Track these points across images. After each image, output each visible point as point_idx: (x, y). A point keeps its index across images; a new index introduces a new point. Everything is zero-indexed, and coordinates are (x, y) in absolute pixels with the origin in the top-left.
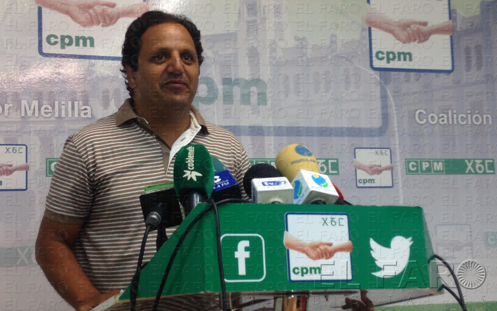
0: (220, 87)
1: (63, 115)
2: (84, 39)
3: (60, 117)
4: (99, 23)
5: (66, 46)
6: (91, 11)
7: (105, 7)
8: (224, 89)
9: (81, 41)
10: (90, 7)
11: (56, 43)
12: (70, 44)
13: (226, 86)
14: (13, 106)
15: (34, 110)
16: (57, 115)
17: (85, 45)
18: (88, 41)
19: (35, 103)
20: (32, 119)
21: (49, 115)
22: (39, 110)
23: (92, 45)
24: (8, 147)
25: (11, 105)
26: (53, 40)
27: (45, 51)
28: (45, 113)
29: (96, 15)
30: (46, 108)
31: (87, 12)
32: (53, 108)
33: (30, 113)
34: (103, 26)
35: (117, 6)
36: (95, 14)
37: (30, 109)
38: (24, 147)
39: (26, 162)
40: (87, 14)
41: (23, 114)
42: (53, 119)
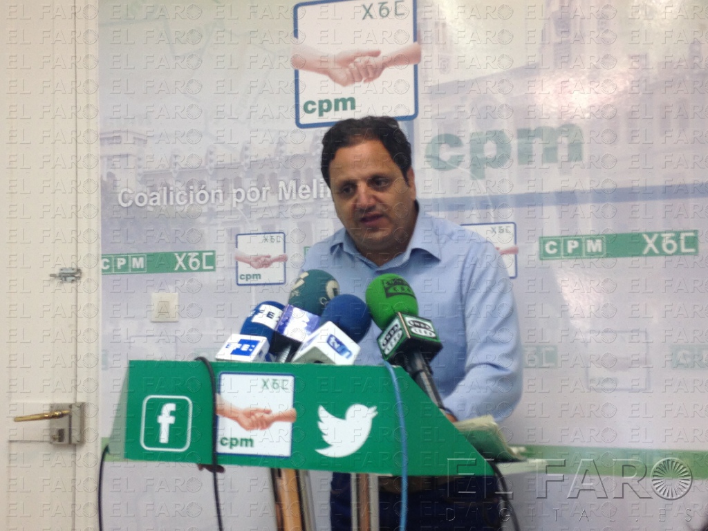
0: (514, 143)
1: (322, 196)
2: (344, 101)
3: (318, 198)
4: (360, 78)
5: (324, 113)
6: (352, 65)
7: (367, 58)
8: (519, 144)
9: (341, 104)
10: (351, 60)
11: (313, 110)
12: (328, 110)
13: (524, 140)
14: (271, 189)
15: (292, 191)
16: (315, 196)
17: (345, 108)
18: (349, 104)
19: (292, 184)
20: (289, 203)
21: (308, 196)
22: (297, 191)
23: (353, 107)
24: (266, 235)
25: (268, 188)
26: (310, 107)
27: (302, 121)
28: (304, 194)
29: (358, 69)
30: (304, 189)
31: (347, 67)
32: (311, 188)
33: (287, 196)
34: (365, 81)
35: (382, 55)
36: (356, 68)
37: (287, 190)
38: (282, 235)
39: (285, 252)
40: (347, 70)
41: (281, 198)
42: (311, 200)
